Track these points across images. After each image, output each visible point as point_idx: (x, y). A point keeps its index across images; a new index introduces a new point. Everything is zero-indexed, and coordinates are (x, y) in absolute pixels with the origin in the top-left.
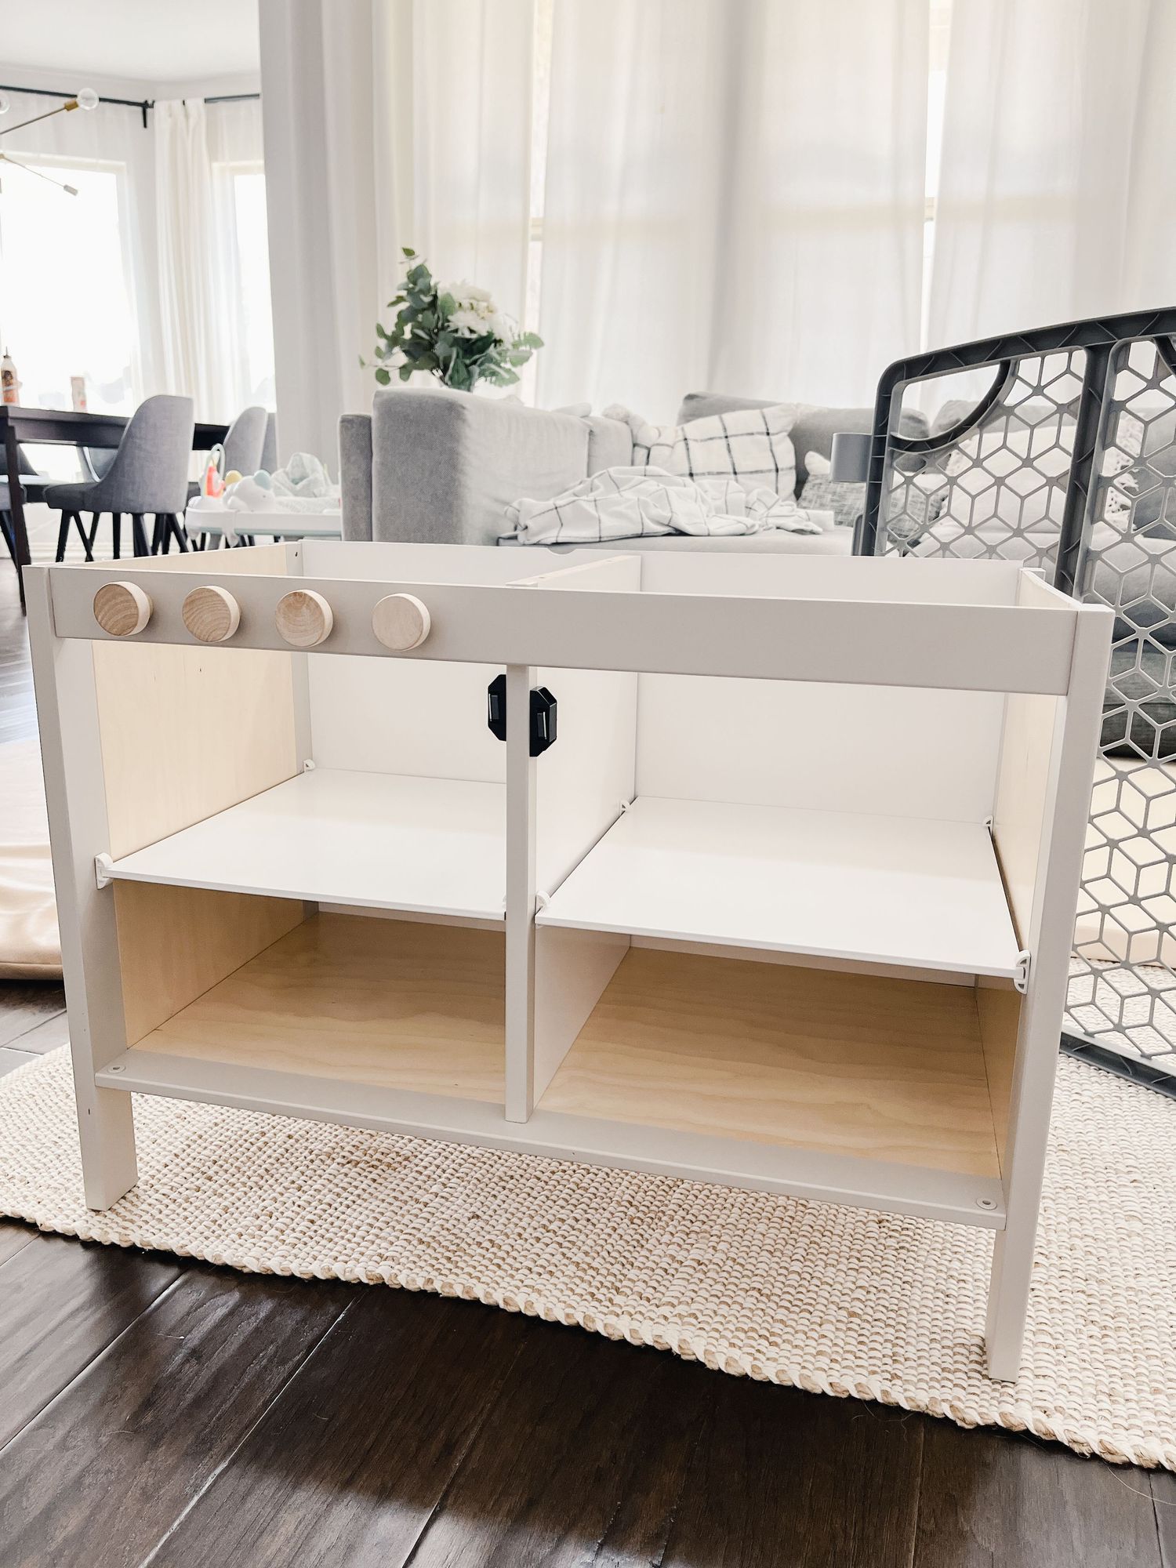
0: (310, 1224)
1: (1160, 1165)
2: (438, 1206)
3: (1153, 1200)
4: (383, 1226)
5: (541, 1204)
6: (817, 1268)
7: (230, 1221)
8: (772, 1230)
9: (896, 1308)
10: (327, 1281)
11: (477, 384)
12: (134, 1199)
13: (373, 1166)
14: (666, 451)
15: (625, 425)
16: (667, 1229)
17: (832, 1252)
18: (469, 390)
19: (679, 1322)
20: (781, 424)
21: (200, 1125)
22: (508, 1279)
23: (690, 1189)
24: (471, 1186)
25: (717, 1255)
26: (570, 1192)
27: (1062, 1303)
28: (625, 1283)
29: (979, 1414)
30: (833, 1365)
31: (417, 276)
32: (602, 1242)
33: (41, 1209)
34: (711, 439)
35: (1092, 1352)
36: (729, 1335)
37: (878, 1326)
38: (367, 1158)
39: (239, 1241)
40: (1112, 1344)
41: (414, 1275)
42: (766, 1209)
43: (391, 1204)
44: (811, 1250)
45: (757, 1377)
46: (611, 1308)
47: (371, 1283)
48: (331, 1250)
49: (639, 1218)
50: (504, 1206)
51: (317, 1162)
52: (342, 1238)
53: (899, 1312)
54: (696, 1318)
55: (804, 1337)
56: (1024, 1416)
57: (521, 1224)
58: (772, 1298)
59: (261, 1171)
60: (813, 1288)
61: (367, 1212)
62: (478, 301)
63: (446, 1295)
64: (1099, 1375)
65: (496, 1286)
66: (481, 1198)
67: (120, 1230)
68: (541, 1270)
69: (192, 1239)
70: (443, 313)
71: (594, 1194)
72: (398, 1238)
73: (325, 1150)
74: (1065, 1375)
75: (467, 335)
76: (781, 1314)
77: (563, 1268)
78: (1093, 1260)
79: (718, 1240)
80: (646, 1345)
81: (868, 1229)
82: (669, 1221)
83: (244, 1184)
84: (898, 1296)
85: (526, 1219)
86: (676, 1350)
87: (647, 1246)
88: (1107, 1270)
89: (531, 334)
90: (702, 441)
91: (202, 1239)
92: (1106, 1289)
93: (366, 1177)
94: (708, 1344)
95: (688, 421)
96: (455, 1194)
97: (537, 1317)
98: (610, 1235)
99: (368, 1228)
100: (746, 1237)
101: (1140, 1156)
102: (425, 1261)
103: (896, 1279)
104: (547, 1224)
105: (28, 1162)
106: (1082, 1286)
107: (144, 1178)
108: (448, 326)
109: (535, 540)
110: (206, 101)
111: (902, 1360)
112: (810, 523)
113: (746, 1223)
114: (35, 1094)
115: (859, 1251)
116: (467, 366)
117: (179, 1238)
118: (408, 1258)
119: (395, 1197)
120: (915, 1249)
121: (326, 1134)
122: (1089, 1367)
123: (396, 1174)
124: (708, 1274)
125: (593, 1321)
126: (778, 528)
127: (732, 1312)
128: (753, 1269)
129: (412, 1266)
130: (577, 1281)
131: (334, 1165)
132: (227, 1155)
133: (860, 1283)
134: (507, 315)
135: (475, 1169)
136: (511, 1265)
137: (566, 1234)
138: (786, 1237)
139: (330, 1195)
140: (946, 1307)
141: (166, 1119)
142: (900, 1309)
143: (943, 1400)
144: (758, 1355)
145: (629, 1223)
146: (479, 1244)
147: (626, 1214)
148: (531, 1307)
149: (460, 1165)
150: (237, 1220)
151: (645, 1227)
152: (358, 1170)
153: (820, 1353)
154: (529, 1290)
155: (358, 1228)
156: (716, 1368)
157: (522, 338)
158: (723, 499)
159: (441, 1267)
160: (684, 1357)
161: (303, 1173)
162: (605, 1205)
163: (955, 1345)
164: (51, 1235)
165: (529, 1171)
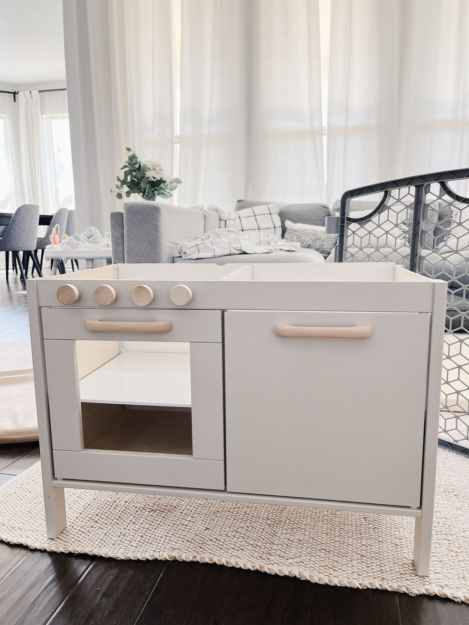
0: (141, 538)
1: (464, 487)
2: (192, 526)
3: (464, 502)
4: (171, 536)
5: (232, 521)
6: (345, 539)
7: (108, 539)
8: (324, 525)
9: (378, 552)
10: (153, 560)
11: (156, 198)
12: (67, 533)
13: (162, 511)
14: (232, 222)
15: (216, 212)
16: (284, 528)
17: (349, 532)
18: (154, 200)
19: (297, 565)
20: (275, 210)
21: (88, 500)
22: (226, 553)
23: (289, 511)
24: (203, 517)
25: (305, 537)
26: (243, 516)
27: (439, 544)
28: (273, 551)
29: (417, 590)
30: (359, 576)
31: (133, 158)
32: (260, 535)
33: (29, 540)
34: (249, 217)
35: (453, 562)
36: (318, 569)
37: (373, 560)
38: (159, 508)
39: (114, 547)
40: (461, 558)
41: (188, 555)
42: (320, 517)
43: (172, 526)
44: (341, 532)
45: (331, 584)
46: (269, 562)
47: (171, 560)
48: (152, 547)
49: (272, 524)
50: (218, 524)
51: (139, 511)
52: (156, 542)
53: (380, 553)
54: (303, 563)
55: (346, 567)
56: (435, 590)
57: (226, 530)
58: (331, 552)
59: (117, 517)
60: (345, 547)
61: (163, 531)
62: (156, 167)
63: (202, 562)
64: (458, 571)
65: (222, 557)
66: (208, 521)
67: (64, 546)
68: (238, 549)
69: (94, 548)
70: (143, 172)
71: (253, 516)
72: (178, 540)
73: (141, 506)
74: (446, 572)
75: (153, 180)
76: (336, 558)
77: (247, 547)
78: (447, 527)
79: (304, 531)
80: (286, 575)
81: (361, 522)
82: (284, 524)
83: (111, 523)
84: (378, 547)
85: (228, 528)
86: (298, 576)
87: (278, 535)
88: (453, 530)
89: (177, 178)
90: (245, 217)
91: (98, 547)
92: (454, 537)
93: (160, 516)
94: (310, 573)
95: (239, 210)
96: (198, 520)
97: (241, 568)
98: (262, 532)
99: (165, 537)
100: (315, 529)
101: (456, 485)
102: (191, 549)
103: (376, 541)
104: (237, 529)
105: (19, 521)
106: (445, 537)
107: (69, 524)
108: (145, 176)
109: (189, 258)
110: (39, 91)
111: (385, 572)
112: (292, 248)
113: (314, 523)
114: (16, 492)
115: (359, 531)
116: (153, 191)
117: (88, 548)
118: (184, 548)
119: (173, 524)
120: (380, 528)
121: (141, 500)
122: (454, 568)
123: (172, 514)
124: (304, 545)
125: (264, 568)
126: (280, 250)
127: (316, 559)
128: (321, 541)
129: (186, 551)
130: (253, 552)
131: (147, 512)
132: (102, 511)
133: (363, 543)
134: (167, 171)
135: (203, 509)
136: (226, 548)
137: (245, 533)
138: (331, 527)
139: (147, 525)
140: (397, 549)
141: (73, 499)
142: (380, 552)
143: (403, 586)
144: (330, 575)
145: (269, 527)
146: (211, 540)
147: (266, 523)
148: (238, 564)
149: (197, 508)
150: (111, 538)
151: (275, 528)
152: (156, 513)
153: (353, 572)
154: (235, 557)
155: (161, 537)
156: (314, 582)
157: (173, 180)
158: (259, 240)
159: (198, 551)
160: (301, 579)
161: (134, 517)
162: (257, 520)
163: (403, 564)
164: (35, 550)
165: (225, 508)
